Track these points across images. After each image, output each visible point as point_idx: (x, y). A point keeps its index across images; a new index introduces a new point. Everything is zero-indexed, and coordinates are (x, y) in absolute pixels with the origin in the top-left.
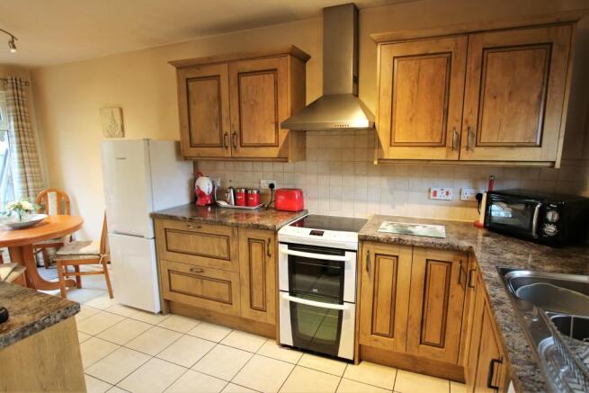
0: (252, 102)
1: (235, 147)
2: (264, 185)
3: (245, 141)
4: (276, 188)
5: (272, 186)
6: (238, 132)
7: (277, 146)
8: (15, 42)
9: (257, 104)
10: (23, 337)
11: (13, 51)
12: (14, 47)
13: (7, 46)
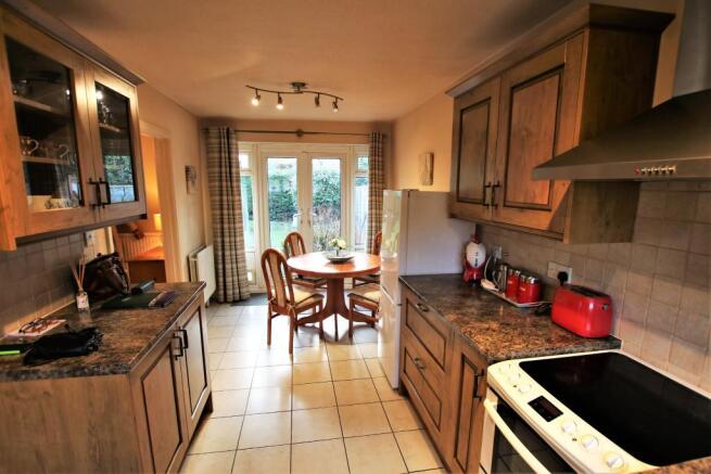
0: (524, 133)
1: (496, 206)
2: (552, 274)
3: (510, 198)
4: (569, 281)
5: (563, 276)
6: (502, 183)
7: (550, 210)
8: (338, 104)
9: (530, 134)
10: (74, 376)
11: (336, 110)
12: (336, 107)
13: (332, 106)
